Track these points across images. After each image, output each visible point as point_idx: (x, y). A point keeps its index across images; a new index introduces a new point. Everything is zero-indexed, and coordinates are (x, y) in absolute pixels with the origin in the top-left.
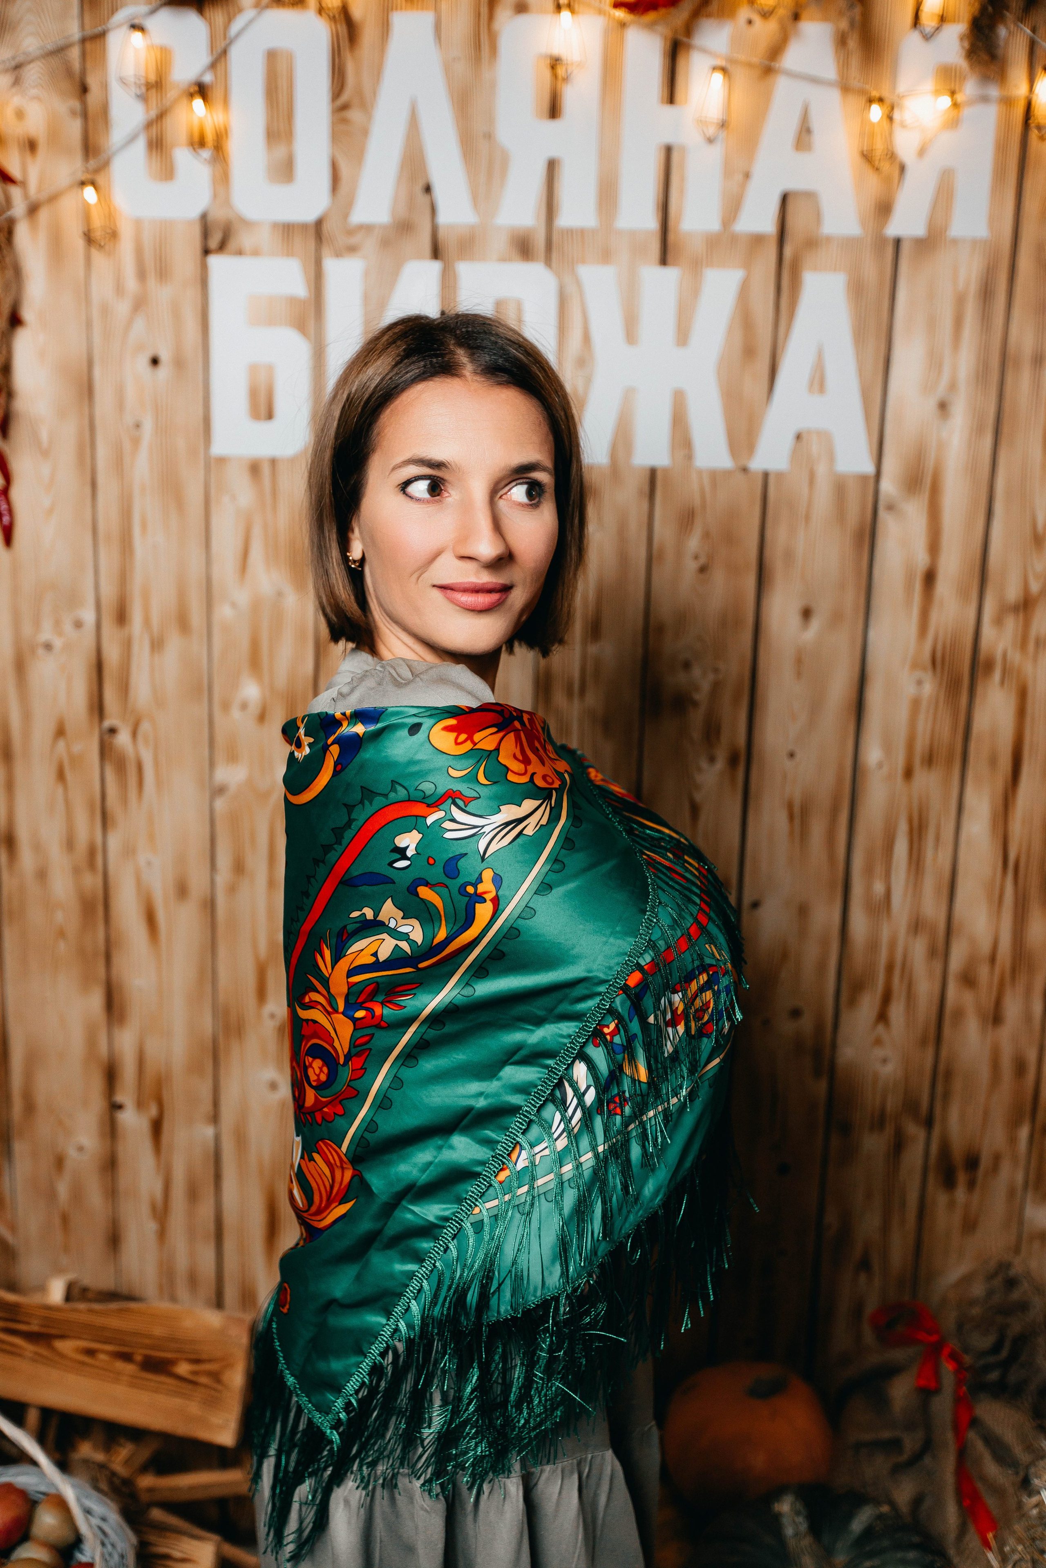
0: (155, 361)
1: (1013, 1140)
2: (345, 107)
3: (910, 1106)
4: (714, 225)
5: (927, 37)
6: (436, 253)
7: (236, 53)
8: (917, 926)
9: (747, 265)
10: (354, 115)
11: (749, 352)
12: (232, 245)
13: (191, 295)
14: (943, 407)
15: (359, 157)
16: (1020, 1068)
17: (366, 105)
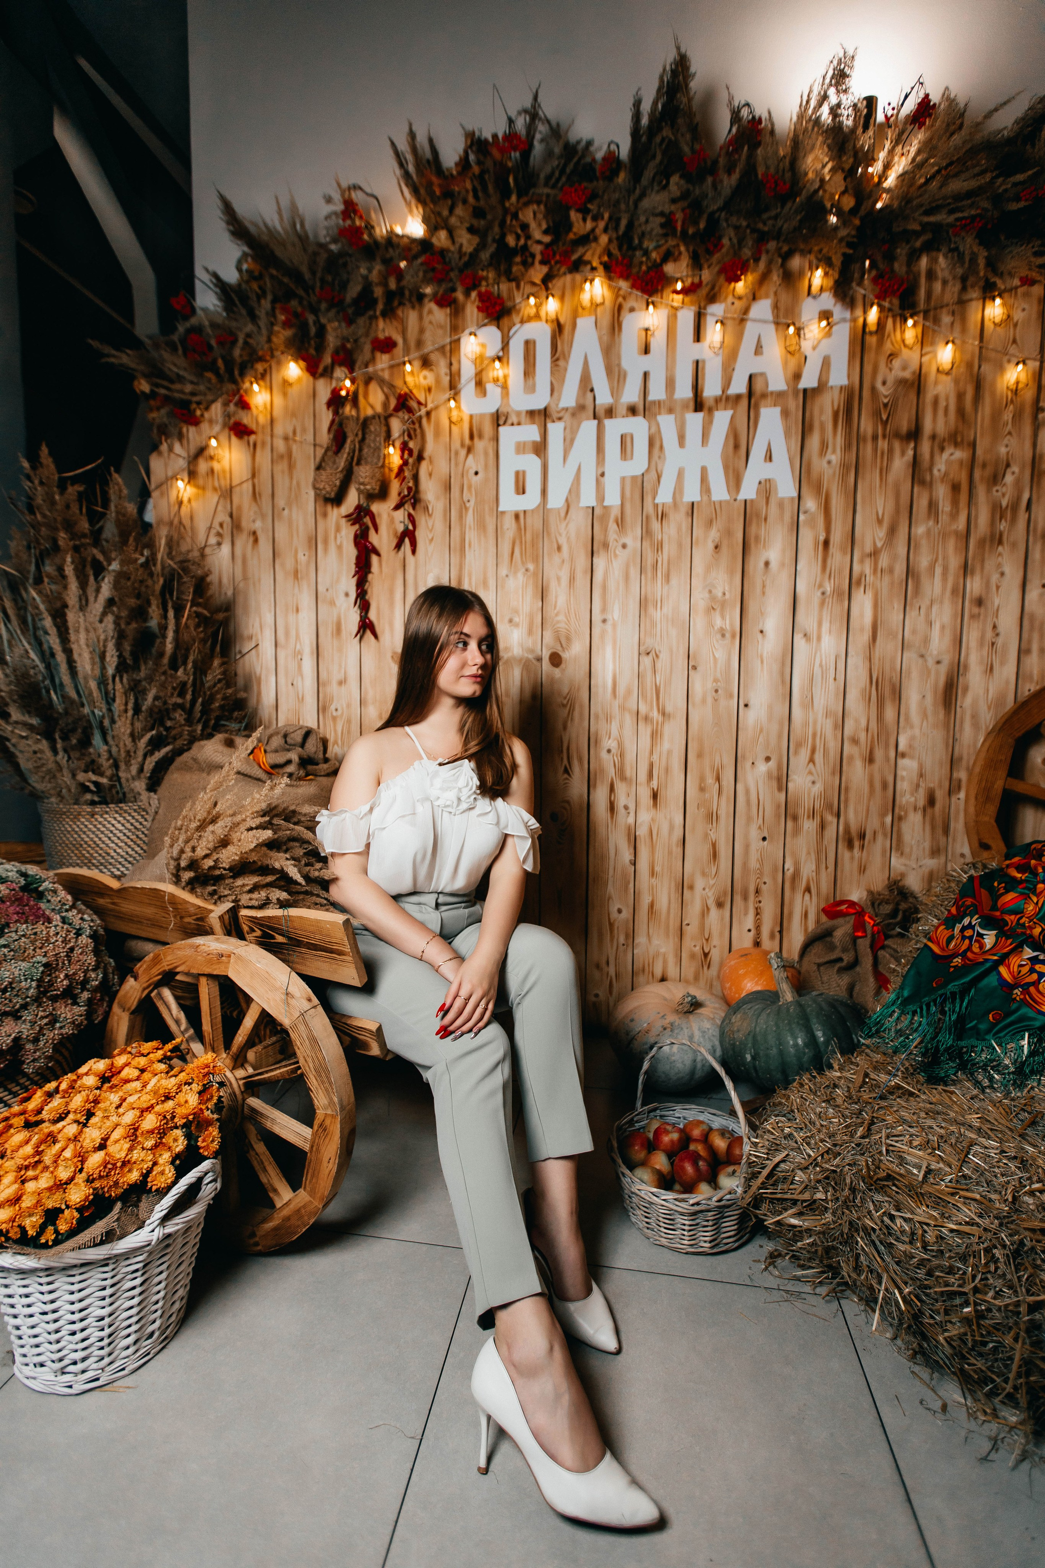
0: (476, 473)
1: (883, 824)
2: (557, 360)
3: (829, 806)
4: (719, 393)
5: (815, 297)
6: (595, 418)
7: (512, 343)
8: (827, 715)
9: (734, 408)
10: (561, 363)
11: (736, 447)
12: (509, 422)
13: (494, 444)
14: (829, 462)
15: (562, 381)
16: (885, 786)
17: (566, 357)
